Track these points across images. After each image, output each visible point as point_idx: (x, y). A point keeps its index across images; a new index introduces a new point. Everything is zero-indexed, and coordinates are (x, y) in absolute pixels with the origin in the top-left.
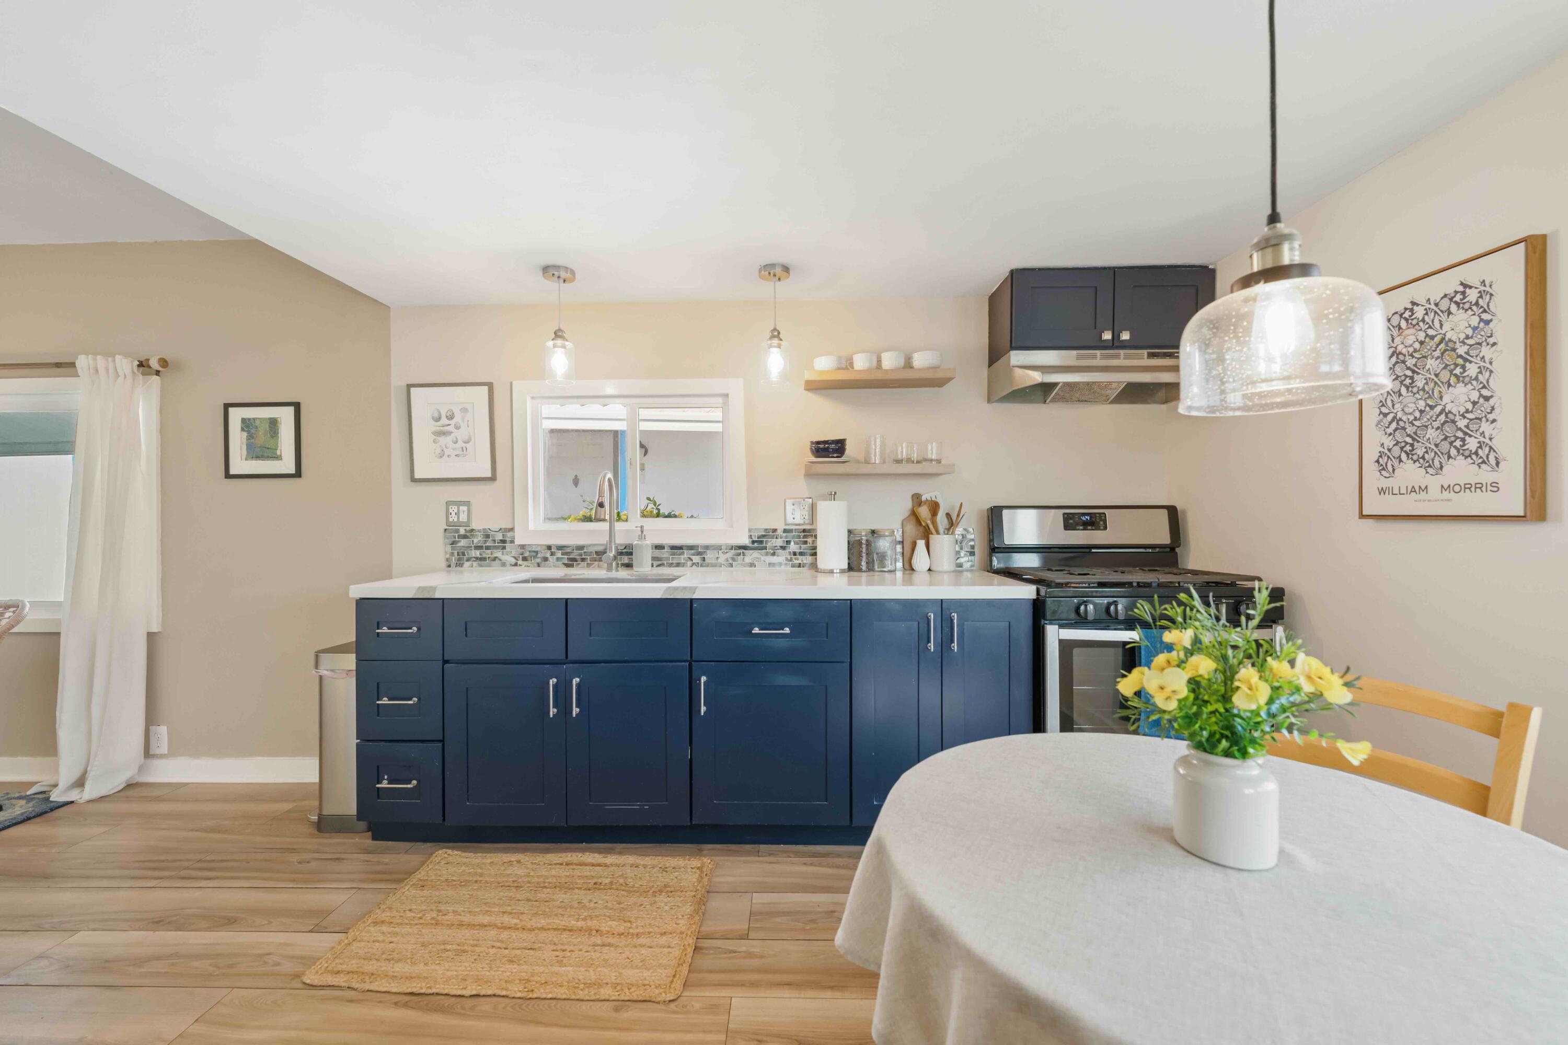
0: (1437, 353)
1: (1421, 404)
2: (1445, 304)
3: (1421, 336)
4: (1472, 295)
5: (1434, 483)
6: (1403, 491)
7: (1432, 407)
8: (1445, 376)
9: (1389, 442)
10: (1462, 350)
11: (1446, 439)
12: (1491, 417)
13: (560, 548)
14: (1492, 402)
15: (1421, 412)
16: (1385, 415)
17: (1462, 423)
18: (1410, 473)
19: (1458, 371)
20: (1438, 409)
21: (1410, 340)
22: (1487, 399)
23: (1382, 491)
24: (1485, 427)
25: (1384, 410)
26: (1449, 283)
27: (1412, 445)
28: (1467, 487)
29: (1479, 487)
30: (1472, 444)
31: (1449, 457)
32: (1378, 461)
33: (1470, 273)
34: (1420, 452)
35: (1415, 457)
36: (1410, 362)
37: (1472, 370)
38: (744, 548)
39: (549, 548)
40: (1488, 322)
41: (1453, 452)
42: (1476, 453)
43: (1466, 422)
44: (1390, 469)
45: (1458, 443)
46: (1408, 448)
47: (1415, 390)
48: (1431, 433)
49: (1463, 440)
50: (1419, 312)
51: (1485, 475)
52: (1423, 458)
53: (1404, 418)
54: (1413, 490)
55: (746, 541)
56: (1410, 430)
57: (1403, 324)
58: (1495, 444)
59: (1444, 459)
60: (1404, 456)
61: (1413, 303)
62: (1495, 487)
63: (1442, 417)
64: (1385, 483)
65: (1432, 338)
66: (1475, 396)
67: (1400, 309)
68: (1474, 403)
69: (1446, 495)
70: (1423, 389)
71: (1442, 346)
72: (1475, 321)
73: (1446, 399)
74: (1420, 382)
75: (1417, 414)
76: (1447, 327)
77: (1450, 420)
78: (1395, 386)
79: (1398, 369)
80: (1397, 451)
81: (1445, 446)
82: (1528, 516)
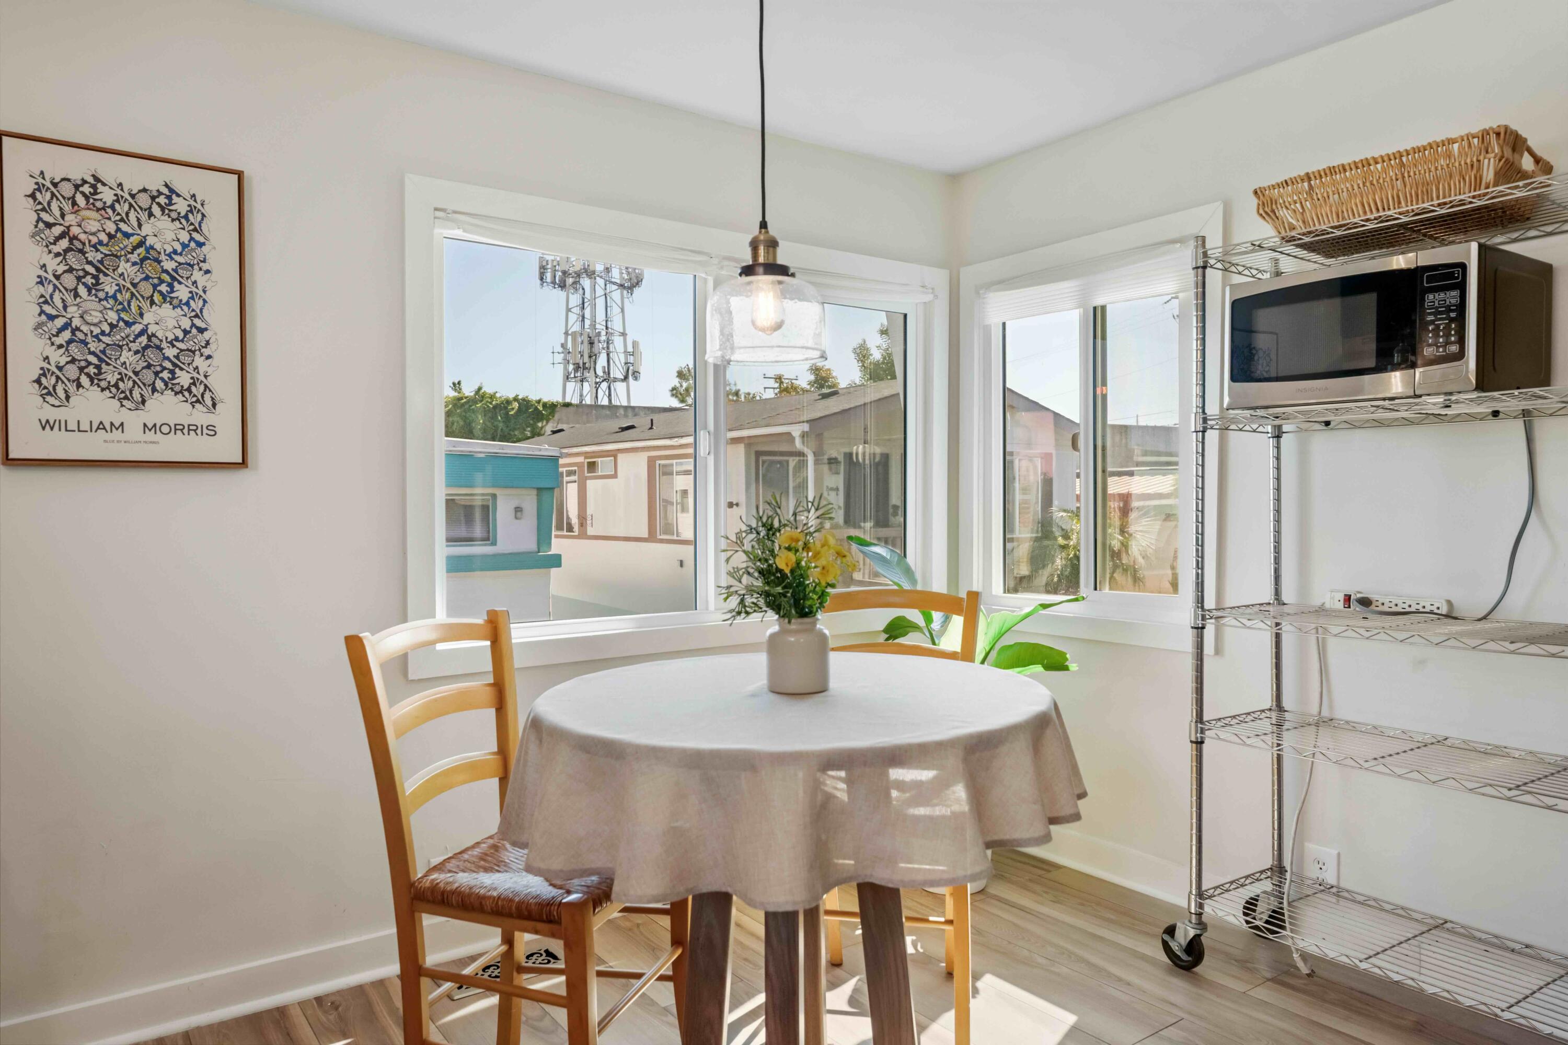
0: (134, 257)
1: (112, 316)
2: (144, 200)
3: (110, 227)
4: (181, 206)
5: (134, 420)
6: (85, 426)
7: (128, 324)
8: (146, 289)
9: (58, 357)
10: (169, 265)
11: (149, 366)
12: (206, 352)
14: (207, 335)
15: (112, 326)
16: (51, 318)
17: (171, 352)
18: (95, 404)
19: (164, 288)
20: (137, 328)
21: (93, 226)
22: (201, 331)
23: (46, 425)
24: (199, 362)
25: (48, 309)
26: (149, 177)
27: (98, 367)
28: (178, 428)
29: (193, 429)
30: (184, 379)
31: (154, 390)
32: (38, 381)
33: (183, 180)
34: (111, 377)
35: (104, 384)
36: (93, 256)
37: (182, 292)
40: (200, 245)
41: (159, 385)
42: (189, 390)
43: (175, 351)
44: (62, 395)
45: (165, 375)
46: (92, 370)
47: (101, 295)
48: (126, 356)
49: (172, 372)
50: (107, 196)
51: (200, 416)
52: (116, 386)
53: (85, 328)
54: (101, 426)
56: (93, 346)
57: (80, 200)
58: (210, 382)
59: (147, 392)
60: (85, 380)
61: (97, 180)
62: (212, 431)
63: (144, 340)
64: (52, 414)
65: (127, 235)
66: (186, 323)
67: (76, 176)
68: (186, 332)
69: (150, 435)
70: (114, 297)
71: (141, 250)
72: (184, 237)
73: (148, 318)
74: (108, 287)
75: (107, 329)
76: (147, 229)
77: (153, 344)
78: (69, 281)
79: (73, 260)
80: (72, 371)
81: (148, 376)
82: (244, 463)
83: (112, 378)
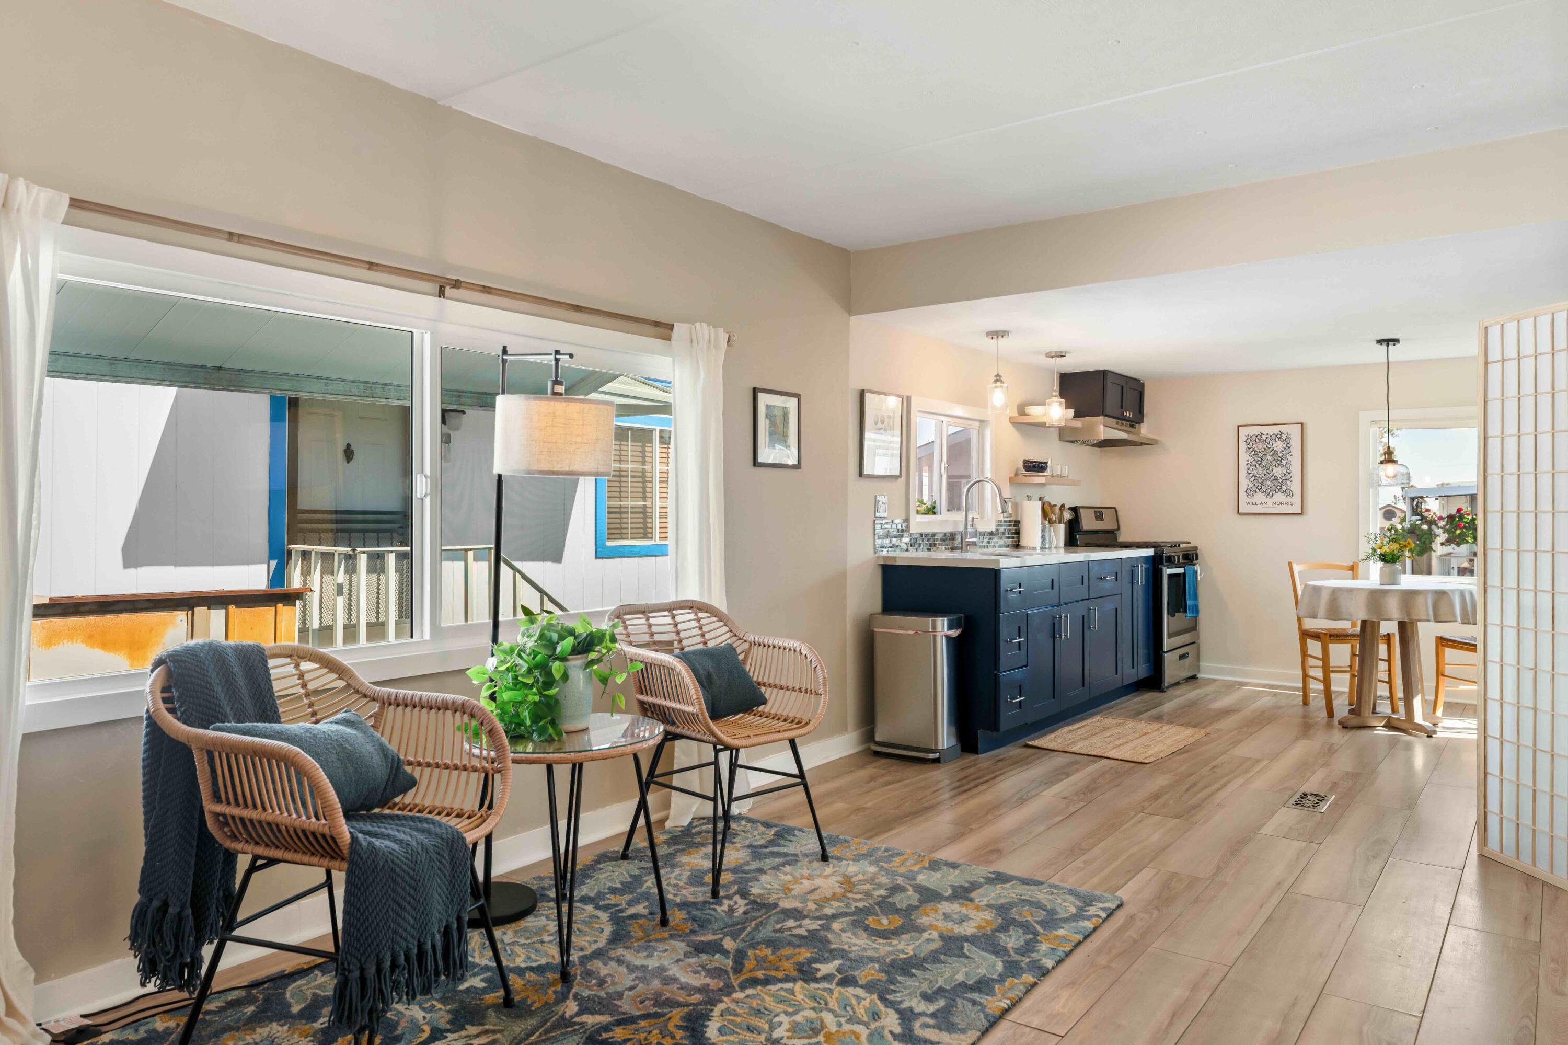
0: (1271, 454)
1: (1265, 472)
2: (1274, 437)
3: (1265, 447)
4: (1284, 437)
5: (1270, 501)
6: (1257, 503)
7: (1269, 473)
8: (1274, 463)
9: (1251, 485)
10: (1280, 455)
11: (1275, 485)
12: (1291, 479)
13: (926, 535)
14: (1291, 474)
15: (1265, 474)
16: (1249, 474)
17: (1280, 481)
18: (1260, 497)
19: (1279, 462)
20: (1272, 474)
21: (1260, 447)
23: (1248, 503)
24: (1288, 483)
25: (1249, 472)
26: (1275, 430)
27: (1261, 486)
28: (1282, 503)
29: (1286, 503)
30: (1284, 488)
31: (1276, 492)
32: (1246, 491)
33: (1284, 429)
35: (1262, 491)
36: (1260, 455)
37: (1284, 462)
38: (991, 534)
39: (921, 535)
40: (1290, 447)
41: (1277, 490)
42: (1286, 491)
43: (1282, 480)
44: (1251, 494)
45: (1279, 487)
46: (1259, 487)
47: (1262, 466)
48: (1268, 483)
49: (1281, 486)
50: (1264, 437)
51: (1288, 499)
52: (1266, 491)
53: (1257, 476)
54: (1261, 503)
55: (993, 529)
56: (1260, 480)
57: (1257, 440)
58: (1292, 489)
59: (1274, 493)
60: (1257, 490)
61: (1262, 433)
62: (1292, 504)
63: (1273, 477)
64: (1249, 500)
65: (1269, 448)
66: (1285, 472)
67: (1256, 434)
68: (1285, 474)
69: (1274, 505)
70: (1266, 466)
71: (1273, 452)
72: (1285, 446)
73: (1274, 471)
74: (1264, 463)
75: (1263, 475)
76: (1274, 446)
77: (1276, 479)
78: (1254, 463)
79: (1255, 457)
80: (1254, 488)
81: (1274, 488)
82: (1302, 513)
83: (1264, 489)
